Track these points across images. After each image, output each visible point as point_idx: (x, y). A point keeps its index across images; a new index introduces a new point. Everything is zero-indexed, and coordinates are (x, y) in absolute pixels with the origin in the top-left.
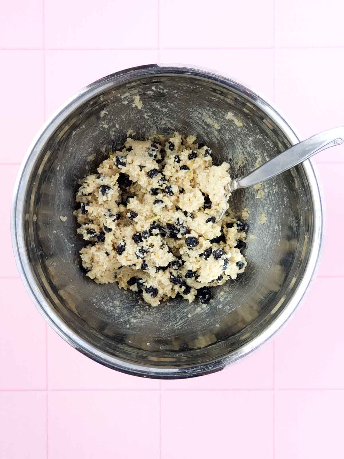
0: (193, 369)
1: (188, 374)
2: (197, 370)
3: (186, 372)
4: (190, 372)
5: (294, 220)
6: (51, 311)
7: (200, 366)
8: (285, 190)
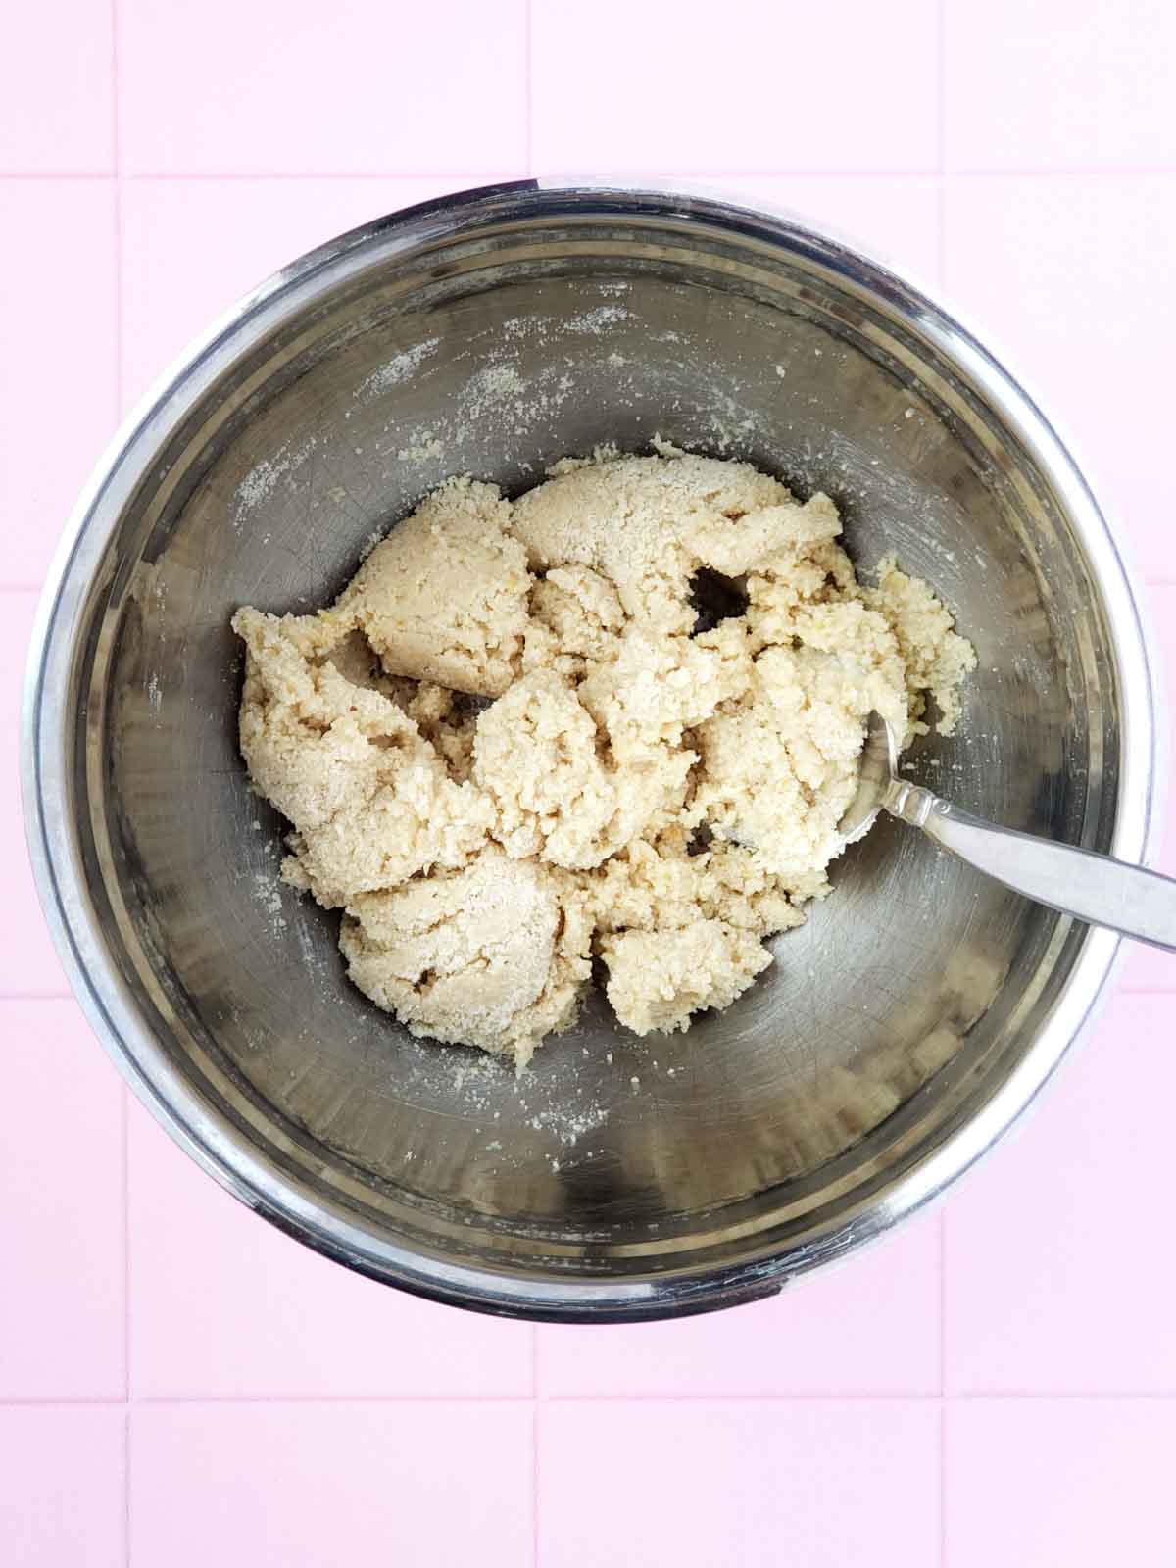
0: (781, 1263)
1: (766, 1283)
2: (796, 1261)
3: (758, 1276)
4: (772, 1274)
5: (1034, 662)
6: (235, 1149)
7: (805, 1246)
8: (981, 562)
